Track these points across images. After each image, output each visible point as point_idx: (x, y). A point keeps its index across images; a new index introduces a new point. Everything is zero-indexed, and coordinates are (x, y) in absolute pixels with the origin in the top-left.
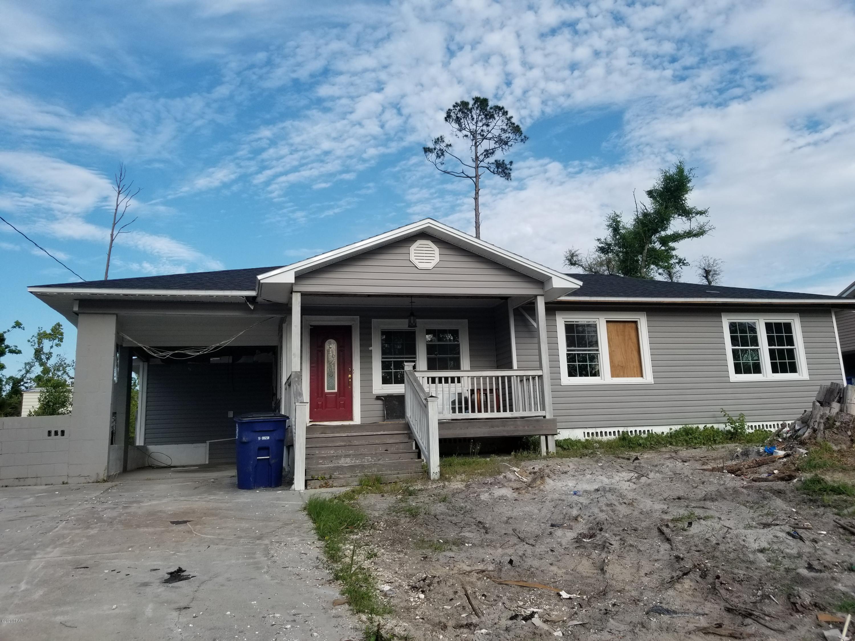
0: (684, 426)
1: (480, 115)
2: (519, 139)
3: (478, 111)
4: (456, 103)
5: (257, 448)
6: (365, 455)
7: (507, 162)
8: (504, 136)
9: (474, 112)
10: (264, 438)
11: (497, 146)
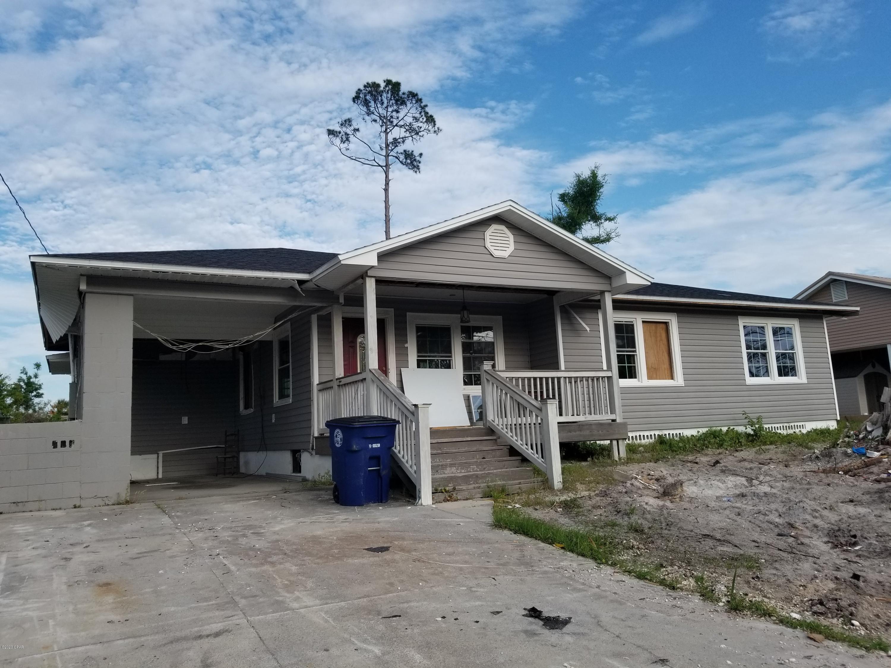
0: (709, 428)
1: (391, 99)
2: (432, 130)
3: (389, 95)
4: (368, 83)
5: (368, 457)
6: (470, 464)
7: (416, 153)
8: (416, 125)
9: (385, 95)
10: (375, 446)
11: (408, 134)
